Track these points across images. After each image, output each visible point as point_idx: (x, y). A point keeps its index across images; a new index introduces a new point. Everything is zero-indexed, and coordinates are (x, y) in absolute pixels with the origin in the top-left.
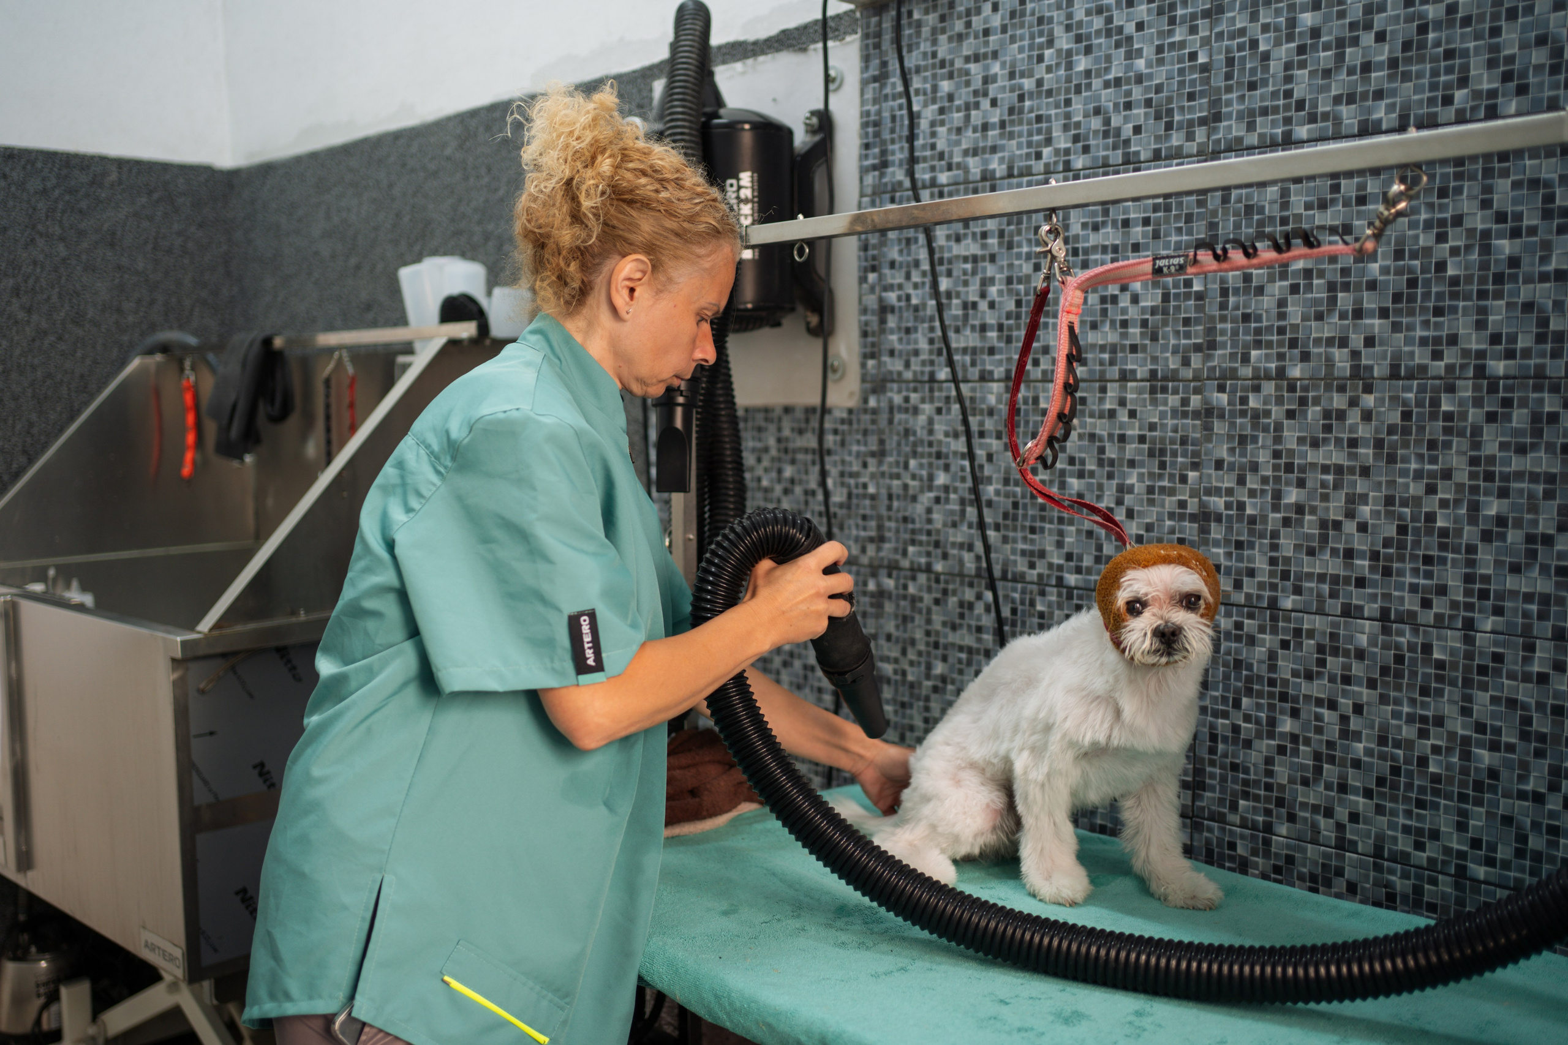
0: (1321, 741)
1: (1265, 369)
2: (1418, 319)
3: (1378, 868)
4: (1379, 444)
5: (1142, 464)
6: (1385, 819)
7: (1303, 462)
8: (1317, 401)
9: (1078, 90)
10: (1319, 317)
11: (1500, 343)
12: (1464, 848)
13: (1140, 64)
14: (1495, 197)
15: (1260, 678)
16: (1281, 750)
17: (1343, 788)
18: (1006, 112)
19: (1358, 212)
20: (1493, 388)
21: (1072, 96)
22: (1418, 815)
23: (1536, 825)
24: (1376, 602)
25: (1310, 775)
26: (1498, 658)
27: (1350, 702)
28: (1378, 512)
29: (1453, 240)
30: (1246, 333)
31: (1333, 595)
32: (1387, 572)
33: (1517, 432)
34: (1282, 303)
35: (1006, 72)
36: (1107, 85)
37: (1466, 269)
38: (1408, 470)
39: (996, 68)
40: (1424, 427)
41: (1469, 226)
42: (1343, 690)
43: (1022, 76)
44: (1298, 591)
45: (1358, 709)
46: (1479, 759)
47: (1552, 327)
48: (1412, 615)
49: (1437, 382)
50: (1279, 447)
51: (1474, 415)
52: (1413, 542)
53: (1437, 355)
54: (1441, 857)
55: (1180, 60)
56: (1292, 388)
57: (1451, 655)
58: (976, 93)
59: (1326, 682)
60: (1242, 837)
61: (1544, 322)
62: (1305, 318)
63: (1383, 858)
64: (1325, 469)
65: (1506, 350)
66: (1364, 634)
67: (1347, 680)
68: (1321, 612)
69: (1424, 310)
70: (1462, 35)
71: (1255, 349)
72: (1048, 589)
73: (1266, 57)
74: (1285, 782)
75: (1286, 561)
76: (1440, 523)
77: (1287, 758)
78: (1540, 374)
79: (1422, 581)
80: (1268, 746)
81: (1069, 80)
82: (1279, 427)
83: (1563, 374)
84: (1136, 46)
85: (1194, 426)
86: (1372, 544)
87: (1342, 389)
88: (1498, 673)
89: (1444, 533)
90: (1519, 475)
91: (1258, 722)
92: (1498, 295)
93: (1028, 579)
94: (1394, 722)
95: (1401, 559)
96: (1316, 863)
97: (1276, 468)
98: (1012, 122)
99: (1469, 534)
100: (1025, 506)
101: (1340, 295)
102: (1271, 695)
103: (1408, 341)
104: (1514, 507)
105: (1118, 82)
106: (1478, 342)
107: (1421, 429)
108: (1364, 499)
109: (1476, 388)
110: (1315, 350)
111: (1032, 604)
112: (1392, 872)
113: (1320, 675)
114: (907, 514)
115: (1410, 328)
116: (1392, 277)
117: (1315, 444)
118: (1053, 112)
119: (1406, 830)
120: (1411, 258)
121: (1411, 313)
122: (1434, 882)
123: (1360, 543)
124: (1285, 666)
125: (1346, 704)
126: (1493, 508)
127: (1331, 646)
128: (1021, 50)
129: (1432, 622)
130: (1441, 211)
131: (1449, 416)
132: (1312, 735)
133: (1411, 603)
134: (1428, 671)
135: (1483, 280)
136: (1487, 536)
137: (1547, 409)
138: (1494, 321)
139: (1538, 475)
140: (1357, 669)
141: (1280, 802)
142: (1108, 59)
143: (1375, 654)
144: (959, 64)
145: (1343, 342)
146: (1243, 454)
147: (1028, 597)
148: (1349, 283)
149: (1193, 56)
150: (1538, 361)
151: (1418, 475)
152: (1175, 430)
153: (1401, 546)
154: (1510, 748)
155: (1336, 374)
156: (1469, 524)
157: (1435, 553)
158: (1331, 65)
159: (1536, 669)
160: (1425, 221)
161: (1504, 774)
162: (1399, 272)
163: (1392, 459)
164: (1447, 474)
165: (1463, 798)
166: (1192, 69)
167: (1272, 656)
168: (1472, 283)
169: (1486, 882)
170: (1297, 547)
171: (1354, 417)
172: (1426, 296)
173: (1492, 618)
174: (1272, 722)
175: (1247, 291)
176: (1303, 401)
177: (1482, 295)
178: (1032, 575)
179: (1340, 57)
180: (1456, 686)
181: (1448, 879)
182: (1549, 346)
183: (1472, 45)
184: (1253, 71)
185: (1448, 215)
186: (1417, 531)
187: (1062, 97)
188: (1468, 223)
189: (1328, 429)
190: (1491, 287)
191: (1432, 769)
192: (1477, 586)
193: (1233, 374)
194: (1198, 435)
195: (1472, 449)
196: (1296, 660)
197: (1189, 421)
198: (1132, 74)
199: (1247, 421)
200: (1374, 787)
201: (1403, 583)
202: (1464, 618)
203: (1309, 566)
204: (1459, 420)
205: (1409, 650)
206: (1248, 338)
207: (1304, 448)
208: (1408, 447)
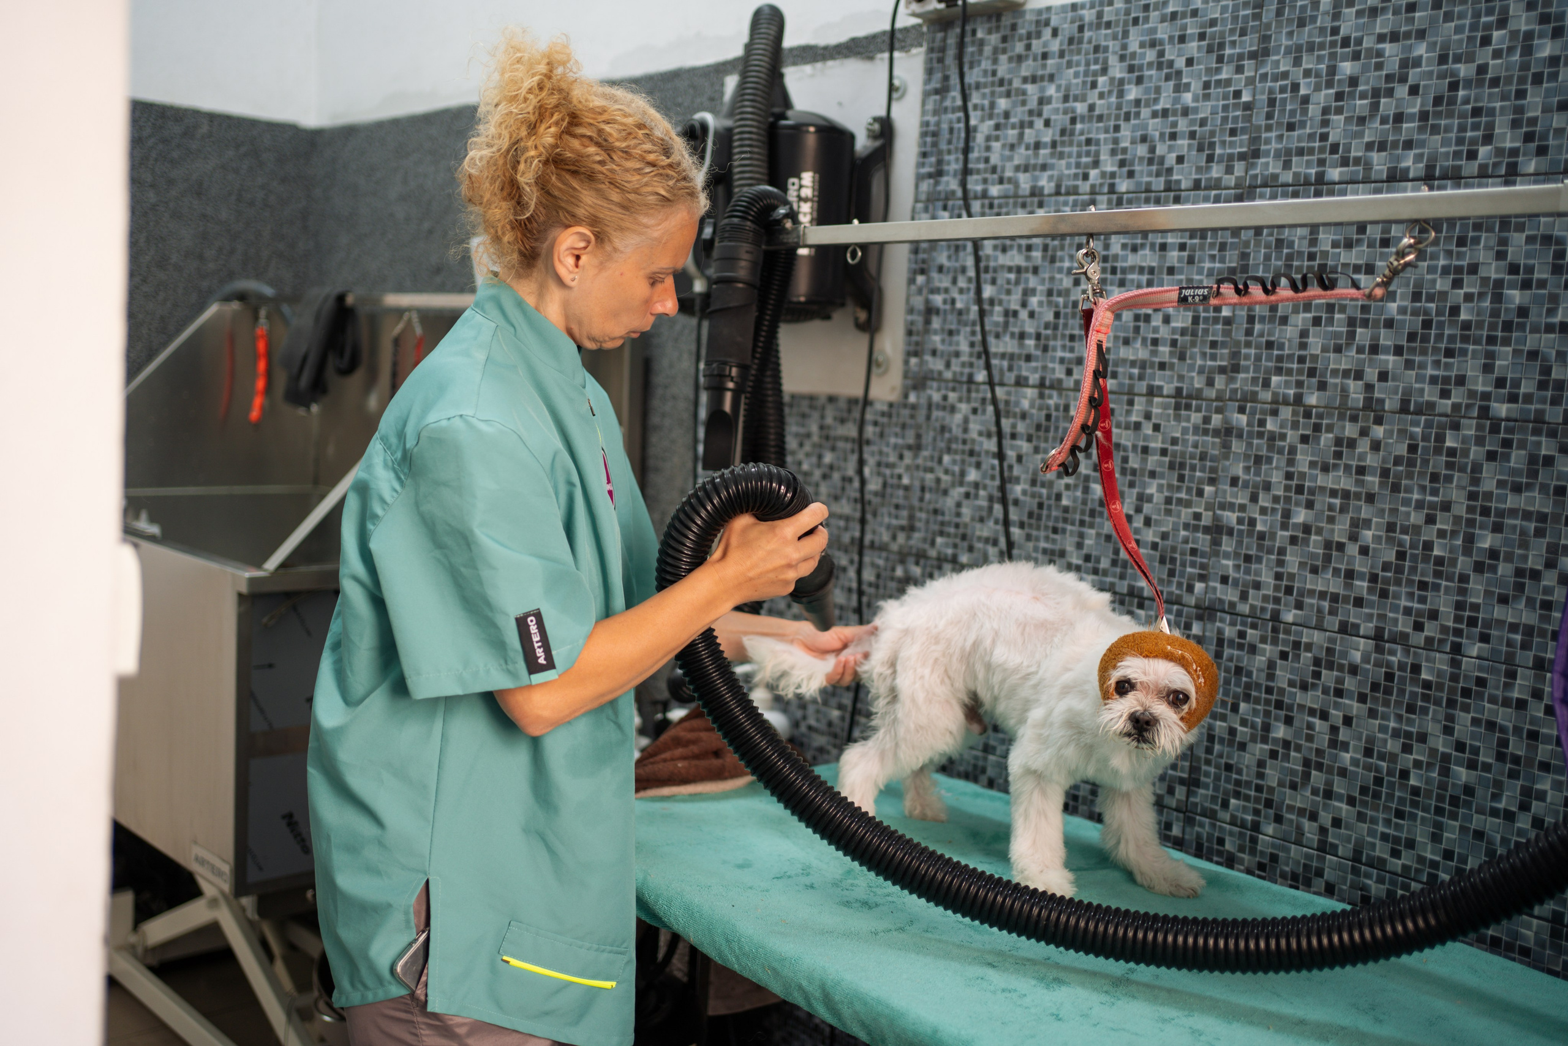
0: (1311, 749)
1: (1284, 395)
2: (1430, 359)
3: (1355, 871)
4: (1385, 473)
5: (1162, 476)
6: (1365, 826)
7: (1312, 484)
8: (1330, 428)
9: (1127, 117)
10: (1338, 349)
11: (1505, 387)
12: (1437, 858)
13: (1187, 98)
14: (1510, 249)
15: (1258, 686)
16: (1273, 754)
17: (1329, 794)
18: (1058, 133)
20: (1495, 429)
21: (1122, 123)
22: (1396, 824)
23: (1505, 841)
24: (1371, 621)
25: (1299, 780)
26: (1481, 682)
27: (1341, 714)
28: (1380, 537)
29: (1468, 286)
30: (1269, 359)
32: (1384, 594)
33: (1515, 472)
34: (1304, 334)
35: (1061, 95)
36: (1155, 115)
37: (1478, 315)
38: (1411, 500)
39: (1051, 90)
40: (1428, 461)
41: (1484, 275)
42: (1335, 703)
43: (1076, 99)
44: (1299, 606)
45: (1348, 721)
46: (1457, 776)
47: (1554, 376)
48: (1405, 636)
49: (1444, 419)
50: (1291, 469)
51: (1476, 452)
52: (1410, 568)
53: (1445, 394)
54: (1415, 865)
55: (1225, 97)
56: (1307, 415)
57: (1438, 676)
58: (1031, 113)
59: (1319, 693)
60: (1231, 834)
61: (1546, 371)
62: (1325, 349)
63: (1360, 862)
64: (1333, 493)
65: (1509, 394)
66: (1358, 650)
67: (1339, 693)
68: (1319, 627)
69: (1436, 350)
70: (1490, 95)
71: (1275, 374)
73: (1306, 100)
74: (1275, 784)
75: (1291, 577)
76: (1436, 552)
77: (1278, 763)
78: (1539, 418)
79: (1416, 605)
80: (1261, 749)
81: (1119, 107)
82: (1293, 450)
83: (1561, 420)
84: (1185, 80)
85: (1213, 443)
86: (1372, 567)
87: (1354, 419)
88: (1480, 696)
89: (1439, 561)
90: (1513, 512)
91: (1253, 726)
92: (1506, 342)
94: (1380, 735)
95: (1398, 583)
96: (1298, 863)
97: (1287, 488)
98: (1063, 143)
99: (1463, 564)
100: (1049, 508)
101: (1359, 330)
102: (1267, 702)
103: (1420, 379)
104: (1507, 542)
105: (1165, 113)
106: (1484, 385)
107: (1425, 462)
108: (1367, 524)
109: (1480, 427)
110: (1332, 381)
112: (1368, 876)
113: (1314, 686)
114: (938, 506)
115: (1422, 366)
116: (1408, 317)
117: (1325, 469)
118: (1102, 136)
119: (1385, 837)
120: (1427, 301)
121: (1424, 352)
123: (1361, 566)
124: (1283, 676)
125: (1336, 715)
126: (1487, 541)
127: (1326, 660)
128: (1076, 75)
129: (1422, 645)
130: (1458, 259)
131: (1452, 452)
132: (1303, 742)
133: (1404, 625)
134: (1416, 689)
135: (1493, 327)
136: (1479, 567)
137: (1543, 452)
138: (1500, 366)
139: (1531, 513)
140: (1350, 683)
141: (1269, 804)
142: (1158, 90)
143: (1368, 670)
144: (1017, 83)
145: (1359, 375)
146: (1257, 473)
148: (1367, 320)
149: (1237, 94)
150: (1539, 406)
151: (1420, 505)
152: (1196, 446)
153: (1399, 570)
154: (1487, 767)
156: (1464, 554)
157: (1430, 579)
158: (1366, 113)
159: (1516, 695)
160: (1443, 267)
161: (1479, 792)
162: (1415, 313)
163: (1396, 488)
165: (1439, 811)
166: (1236, 106)
167: (1271, 665)
168: (1482, 329)
170: (1302, 565)
171: (1363, 446)
172: (1439, 337)
173: (1479, 645)
174: (1266, 728)
175: (1272, 319)
176: (1317, 428)
177: (1491, 340)
179: (1375, 106)
180: (1440, 705)
182: (1549, 394)
183: (1498, 105)
184: (1293, 113)
185: (1464, 263)
186: (1414, 557)
187: (1112, 123)
188: (1483, 272)
189: (1338, 455)
190: (1500, 334)
191: (1413, 782)
192: (1467, 613)
193: (1253, 397)
194: (1216, 452)
195: (1471, 485)
196: (1293, 671)
197: (1209, 439)
198: (1179, 106)
199: (1263, 442)
200: (1357, 795)
201: (1398, 606)
202: (1453, 643)
203: (1311, 583)
204: (1461, 456)
205: (1399, 669)
206: (1270, 364)
207: (1315, 472)
208: (1412, 479)
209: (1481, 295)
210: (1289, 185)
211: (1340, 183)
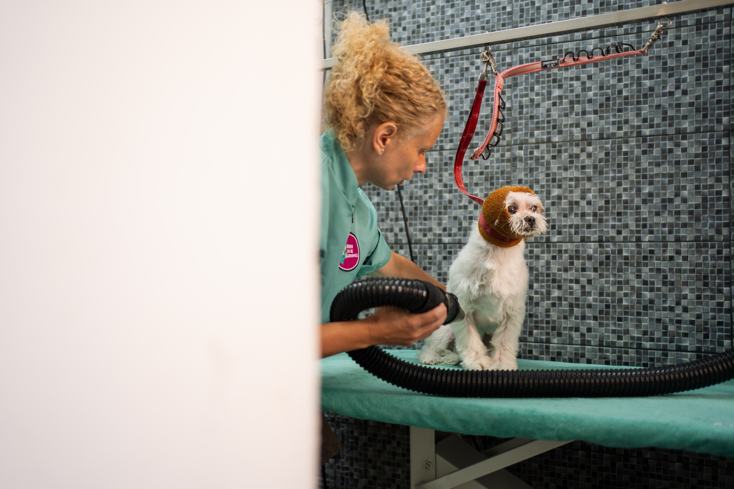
0: (573, 298)
1: (542, 139)
2: (611, 114)
3: (601, 351)
4: (595, 167)
5: (482, 184)
6: (604, 328)
7: (560, 177)
8: (566, 151)
9: (448, 23)
10: (566, 115)
11: (647, 122)
12: (640, 336)
13: (479, 12)
14: (642, 63)
15: (542, 274)
16: (554, 305)
17: (584, 318)
18: (411, 32)
19: (583, 71)
20: (645, 141)
21: (445, 25)
22: (619, 324)
23: (671, 321)
24: (596, 234)
25: (568, 314)
26: (652, 252)
27: (586, 279)
28: (596, 196)
29: (625, 81)
30: (532, 124)
31: (576, 233)
32: (601, 221)
33: (655, 158)
34: (549, 110)
35: (411, 15)
36: (462, 20)
37: (631, 93)
38: (609, 177)
39: (405, 14)
40: (615, 159)
41: (632, 75)
42: (582, 275)
43: (419, 17)
44: (559, 233)
45: (589, 282)
46: (645, 296)
47: (669, 114)
48: (613, 238)
49: (620, 139)
50: (549, 172)
51: (636, 152)
52: (612, 207)
53: (620, 128)
54: (630, 341)
55: (498, 10)
56: (554, 146)
57: (631, 253)
58: (395, 25)
59: (574, 272)
60: (535, 347)
61: (665, 113)
62: (560, 116)
63: (603, 346)
64: (571, 179)
65: (650, 124)
66: (591, 248)
67: (584, 270)
68: (571, 241)
69: (613, 110)
71: (536, 130)
72: (433, 245)
73: (539, 8)
74: (556, 319)
75: (554, 220)
76: (624, 198)
77: (556, 308)
78: (664, 134)
79: (617, 223)
80: (547, 304)
81: (443, 18)
82: (548, 163)
83: (674, 133)
84: (476, 4)
85: (507, 166)
86: (594, 210)
87: (577, 145)
88: (652, 258)
89: (626, 202)
90: (657, 175)
91: (542, 294)
92: (645, 103)
93: (423, 242)
94: (606, 285)
95: (607, 214)
96: (572, 353)
97: (548, 181)
98: (414, 37)
99: (637, 201)
100: (421, 209)
101: (575, 106)
102: (548, 281)
103: (607, 123)
104: (656, 189)
105: (468, 19)
106: (637, 122)
108: (589, 191)
109: (637, 141)
110: (564, 129)
111: (425, 253)
112: (607, 351)
113: (571, 269)
115: (608, 117)
116: (598, 97)
117: (566, 169)
118: (435, 32)
119: (614, 332)
120: (607, 89)
121: (608, 111)
122: (627, 353)
123: (588, 210)
124: (554, 267)
125: (584, 280)
126: (647, 189)
127: (576, 256)
128: (418, 6)
129: (622, 240)
130: (619, 70)
131: (626, 153)
132: (568, 296)
133: (612, 233)
134: (621, 261)
135: (638, 97)
136: (645, 202)
137: (668, 147)
138: (644, 113)
139: (666, 174)
140: (588, 264)
141: (553, 328)
142: (463, 9)
143: (597, 256)
144: (386, 12)
145: (578, 125)
146: (532, 176)
147: (423, 250)
148: (579, 101)
149: (504, 8)
150: (663, 128)
151: (613, 179)
152: (498, 168)
153: (607, 209)
154: (659, 289)
155: (575, 139)
156: (637, 197)
157: (622, 211)
158: (569, 11)
159: (668, 254)
160: (613, 74)
161: (656, 301)
162: (602, 95)
163: (601, 173)
164: (626, 177)
165: (639, 314)
166: (504, 14)
167: (548, 263)
168: (634, 98)
169: (650, 349)
170: (559, 214)
171: (583, 156)
172: (614, 104)
173: (649, 235)
174: (549, 293)
175: (532, 106)
176: (560, 151)
177: (639, 103)
178: (425, 240)
180: (634, 266)
181: (634, 350)
182: (668, 122)
183: (630, 4)
184: (533, 14)
185: (622, 71)
186: (613, 202)
187: (440, 26)
188: (631, 74)
189: (571, 162)
190: (642, 100)
191: (624, 303)
192: (641, 223)
193: (526, 142)
194: (509, 170)
195: (637, 166)
196: (559, 264)
197: (505, 164)
198: (474, 16)
199: (533, 162)
200: (598, 315)
201: (608, 225)
202: (636, 237)
203: (565, 221)
204: (631, 154)
205: (612, 253)
206: (533, 126)
207: (560, 171)
208: (609, 167)
209: (632, 84)
210: (534, 46)
211: (559, 43)
